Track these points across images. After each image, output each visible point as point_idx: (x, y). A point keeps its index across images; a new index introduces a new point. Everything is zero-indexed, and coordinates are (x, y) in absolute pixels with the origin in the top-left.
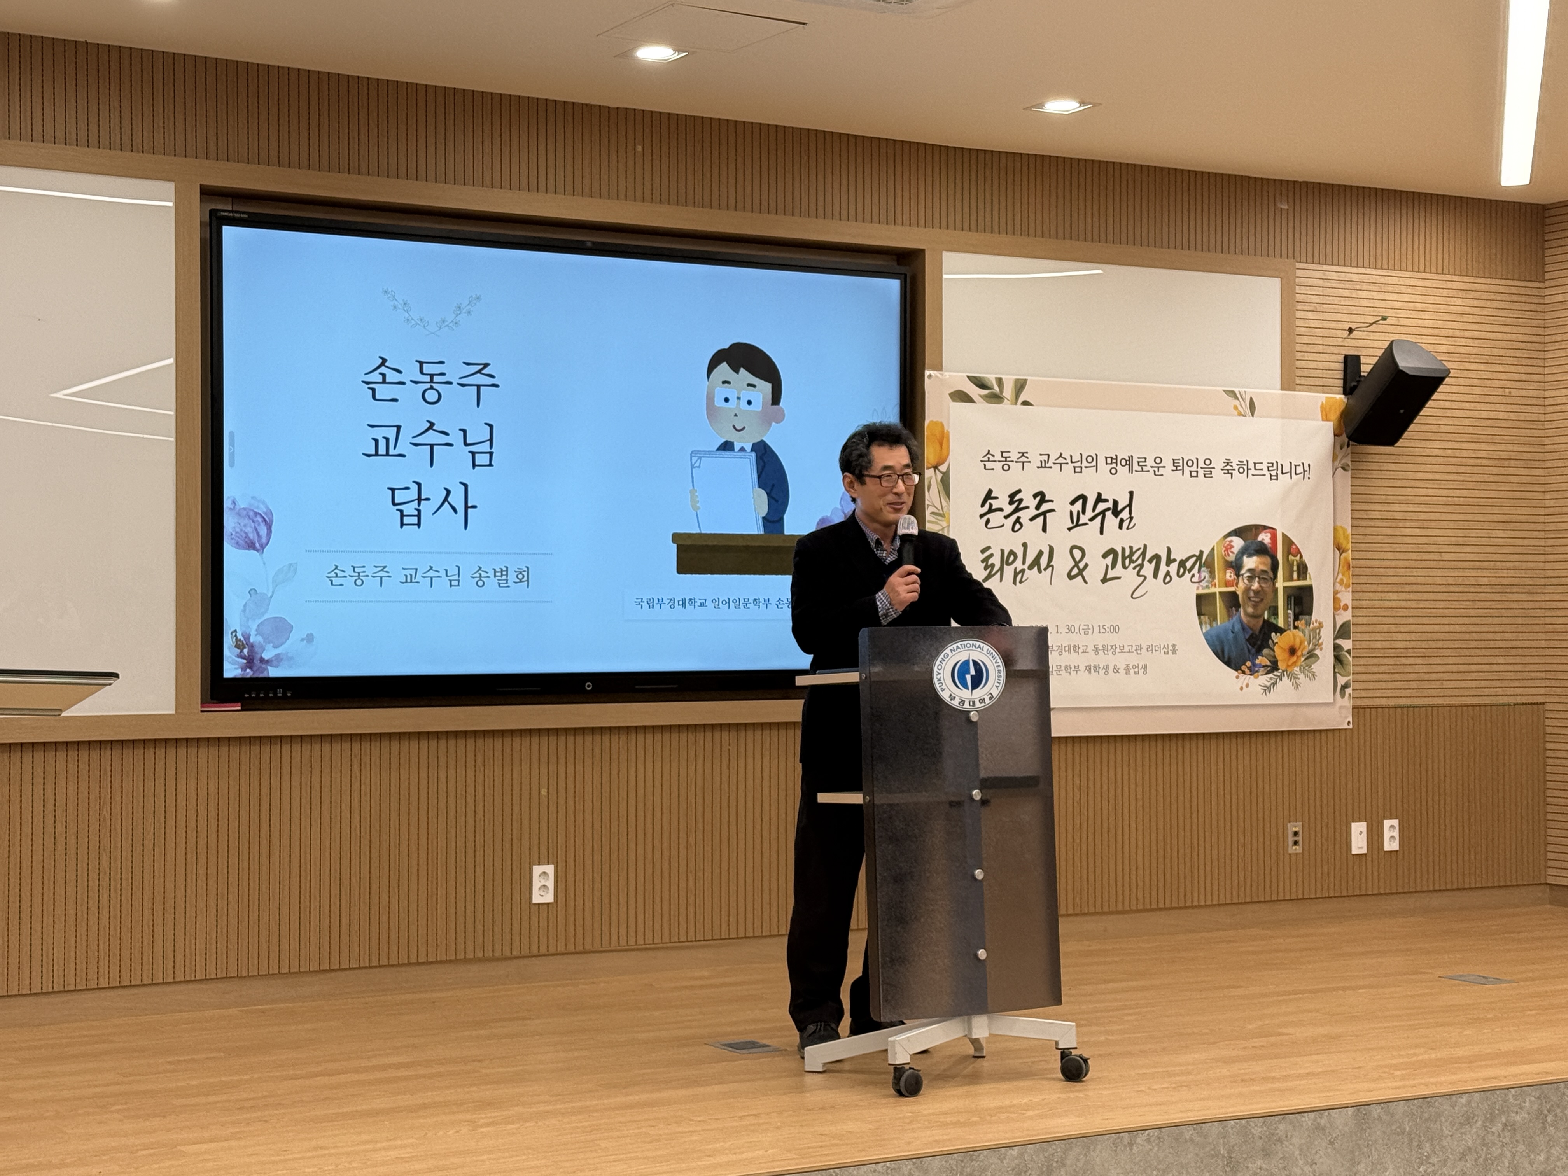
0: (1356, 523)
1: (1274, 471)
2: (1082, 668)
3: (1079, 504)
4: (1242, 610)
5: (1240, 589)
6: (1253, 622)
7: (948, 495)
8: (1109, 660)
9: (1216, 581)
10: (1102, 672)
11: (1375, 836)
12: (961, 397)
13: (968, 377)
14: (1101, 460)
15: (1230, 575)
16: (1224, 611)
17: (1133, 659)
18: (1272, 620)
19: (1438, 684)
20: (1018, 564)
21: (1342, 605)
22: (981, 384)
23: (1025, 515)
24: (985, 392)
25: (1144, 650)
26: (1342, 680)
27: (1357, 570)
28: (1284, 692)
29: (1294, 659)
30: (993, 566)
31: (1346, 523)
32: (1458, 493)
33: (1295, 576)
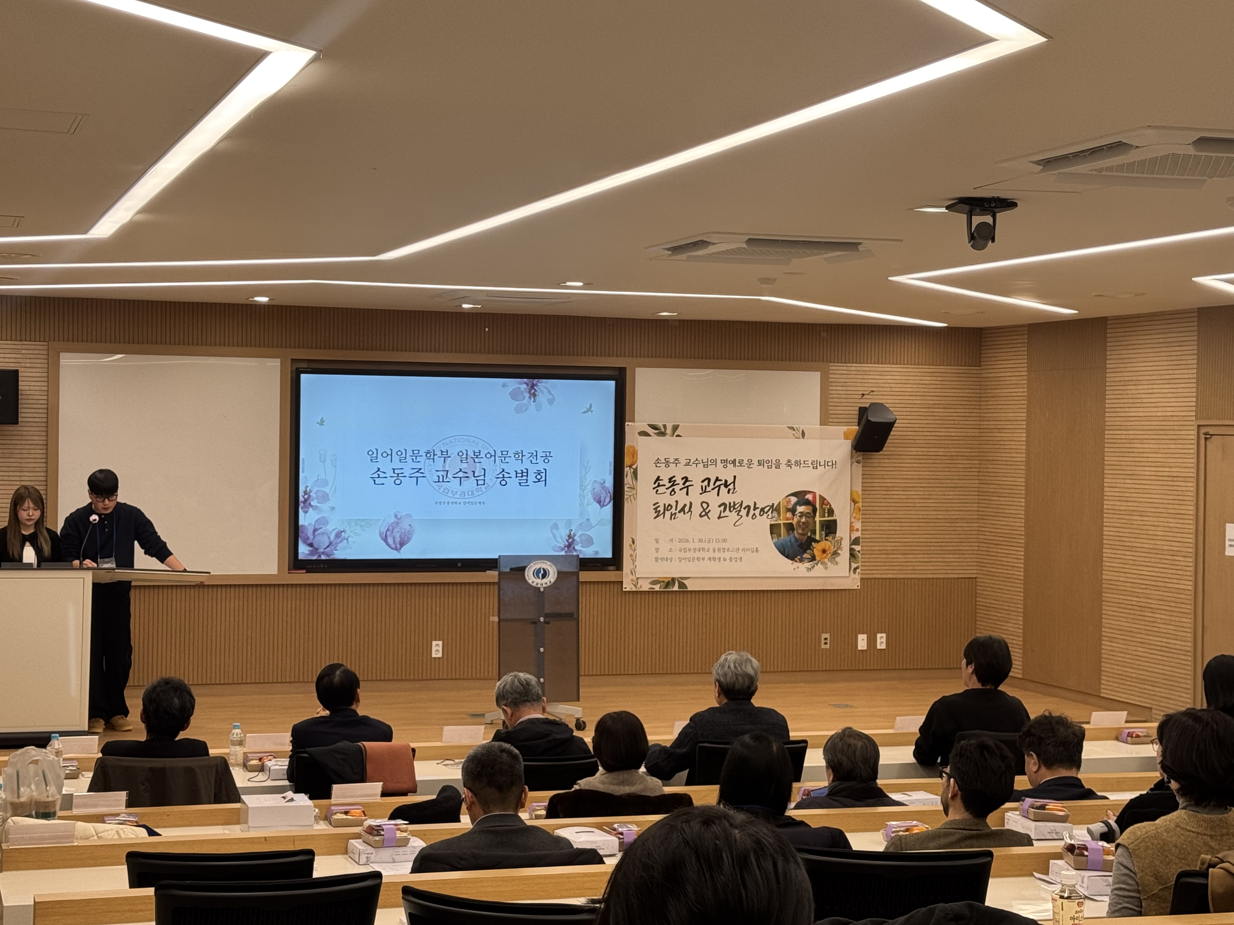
0: (865, 489)
1: (815, 465)
2: (706, 559)
3: (707, 481)
4: (795, 532)
5: (795, 521)
6: (801, 537)
7: (636, 479)
8: (722, 555)
9: (781, 517)
10: (717, 560)
11: (872, 641)
12: (644, 434)
13: (649, 425)
14: (719, 462)
15: (789, 515)
16: (786, 532)
17: (734, 555)
18: (813, 536)
19: (911, 568)
20: (673, 511)
21: (855, 528)
22: (654, 427)
23: (677, 488)
24: (657, 431)
25: (740, 551)
26: (854, 565)
27: (865, 512)
28: (819, 570)
29: (825, 555)
30: (659, 511)
31: (858, 489)
32: (926, 473)
33: (826, 515)
